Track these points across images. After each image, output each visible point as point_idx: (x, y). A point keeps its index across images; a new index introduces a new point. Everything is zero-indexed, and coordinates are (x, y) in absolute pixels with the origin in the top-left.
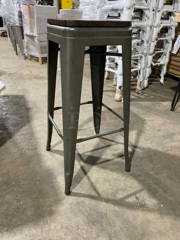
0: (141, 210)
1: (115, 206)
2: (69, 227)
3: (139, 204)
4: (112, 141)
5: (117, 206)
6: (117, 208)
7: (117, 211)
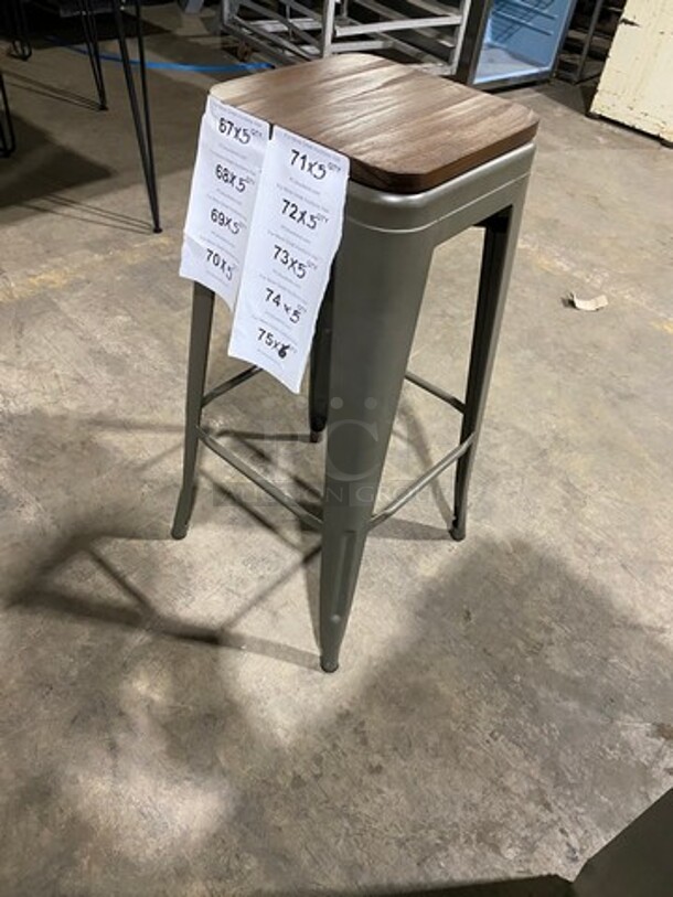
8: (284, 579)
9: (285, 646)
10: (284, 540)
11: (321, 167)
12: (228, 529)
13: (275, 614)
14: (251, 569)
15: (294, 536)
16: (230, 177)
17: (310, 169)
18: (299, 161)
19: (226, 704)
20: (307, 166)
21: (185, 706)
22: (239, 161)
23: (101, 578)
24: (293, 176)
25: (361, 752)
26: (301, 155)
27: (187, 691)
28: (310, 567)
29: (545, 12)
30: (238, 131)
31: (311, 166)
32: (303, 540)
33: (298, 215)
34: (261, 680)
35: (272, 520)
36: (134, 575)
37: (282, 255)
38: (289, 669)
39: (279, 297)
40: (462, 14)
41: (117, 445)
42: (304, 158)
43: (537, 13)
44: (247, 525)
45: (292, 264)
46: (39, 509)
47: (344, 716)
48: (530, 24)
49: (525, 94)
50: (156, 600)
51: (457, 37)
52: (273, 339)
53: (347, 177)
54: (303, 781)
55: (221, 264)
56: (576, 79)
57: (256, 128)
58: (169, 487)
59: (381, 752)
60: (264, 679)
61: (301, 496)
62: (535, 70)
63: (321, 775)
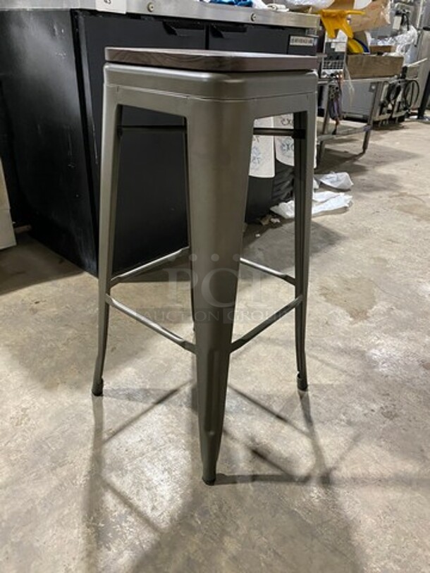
0: (88, 534)
1: (85, 476)
2: (26, 418)
3: (103, 525)
4: (308, 420)
5: (87, 480)
6: (81, 480)
7: (73, 484)
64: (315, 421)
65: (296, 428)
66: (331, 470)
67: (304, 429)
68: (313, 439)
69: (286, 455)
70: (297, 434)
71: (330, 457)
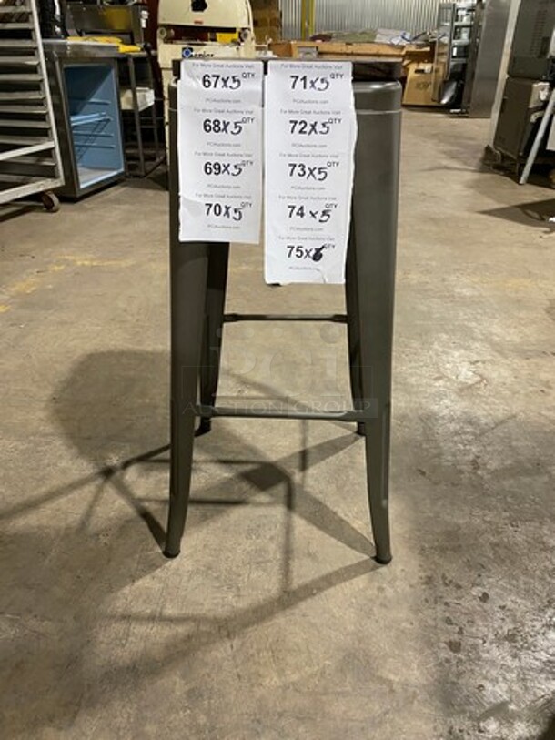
8: (288, 529)
9: (341, 569)
10: (260, 504)
11: (322, 81)
12: (208, 524)
13: (309, 555)
14: (257, 538)
15: (263, 497)
16: (222, 126)
17: (313, 85)
18: (300, 83)
19: (349, 638)
20: (309, 84)
21: (321, 665)
22: (231, 107)
23: (139, 629)
24: (296, 98)
25: (464, 593)
26: (301, 77)
27: (310, 652)
28: (297, 509)
29: (103, 133)
30: (225, 81)
31: (313, 83)
32: (272, 495)
33: (308, 129)
34: (352, 603)
35: (235, 497)
36: (168, 606)
37: (298, 170)
38: (360, 581)
39: (302, 208)
40: (53, 140)
41: (37, 523)
42: (304, 78)
43: (96, 136)
44: (220, 512)
45: (311, 172)
46: (11, 620)
47: (429, 581)
48: (94, 144)
49: (116, 190)
50: (209, 610)
51: (56, 157)
52: (303, 250)
53: (351, 78)
54: (456, 643)
55: (224, 210)
56: (143, 173)
57: (247, 70)
58: (123, 526)
59: (474, 585)
60: (354, 600)
61: (237, 470)
62: (115, 173)
63: (461, 629)
64: (140, 519)
65: (156, 501)
66: (105, 481)
67: (147, 504)
68: (133, 499)
69: (154, 473)
70: (152, 495)
71: (110, 492)
